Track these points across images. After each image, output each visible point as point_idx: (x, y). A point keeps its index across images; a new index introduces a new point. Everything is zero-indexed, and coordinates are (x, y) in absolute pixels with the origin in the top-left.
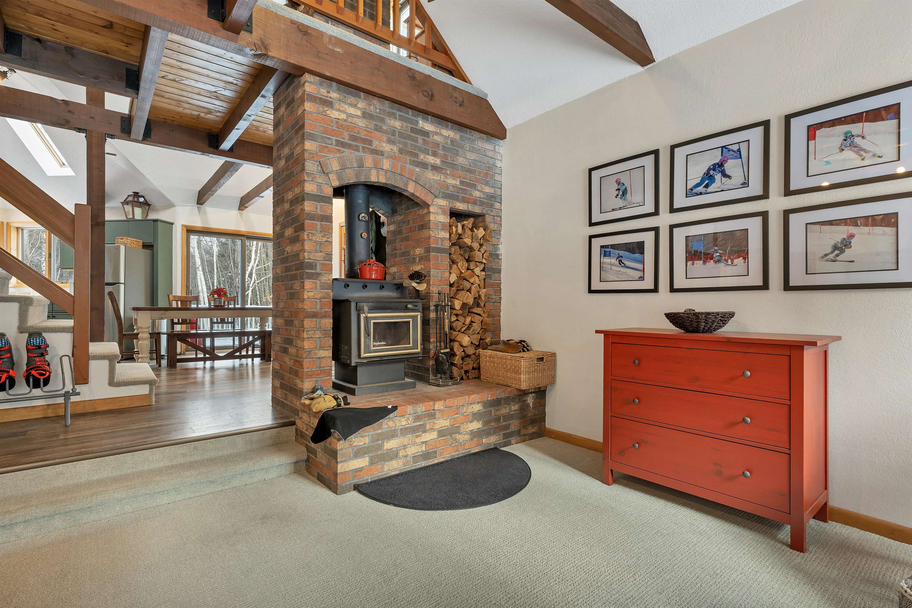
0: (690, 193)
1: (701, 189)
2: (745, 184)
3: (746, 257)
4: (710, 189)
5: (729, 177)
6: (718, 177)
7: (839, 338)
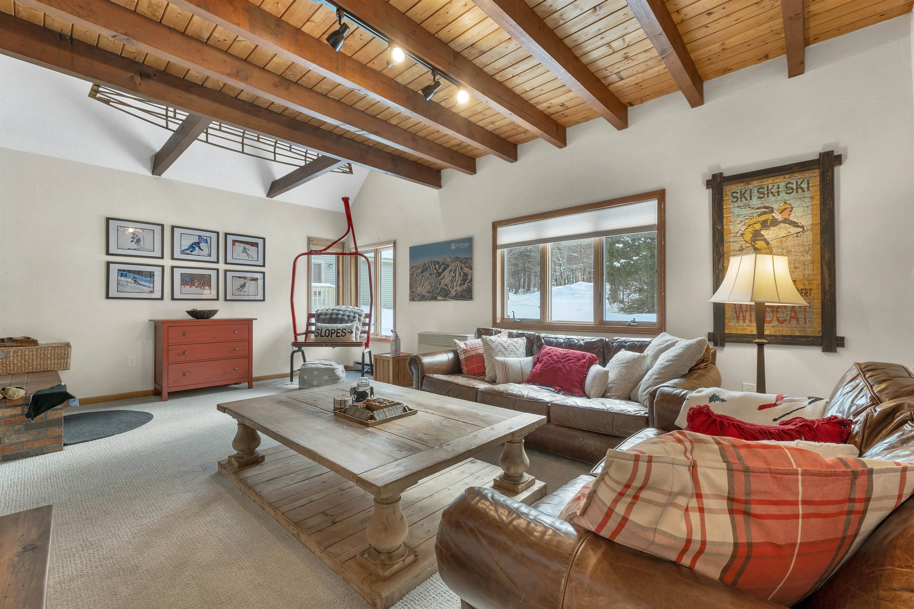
0: (183, 252)
1: (188, 252)
2: (210, 255)
3: (210, 286)
4: (193, 253)
5: (202, 250)
6: (197, 248)
7: (256, 319)
